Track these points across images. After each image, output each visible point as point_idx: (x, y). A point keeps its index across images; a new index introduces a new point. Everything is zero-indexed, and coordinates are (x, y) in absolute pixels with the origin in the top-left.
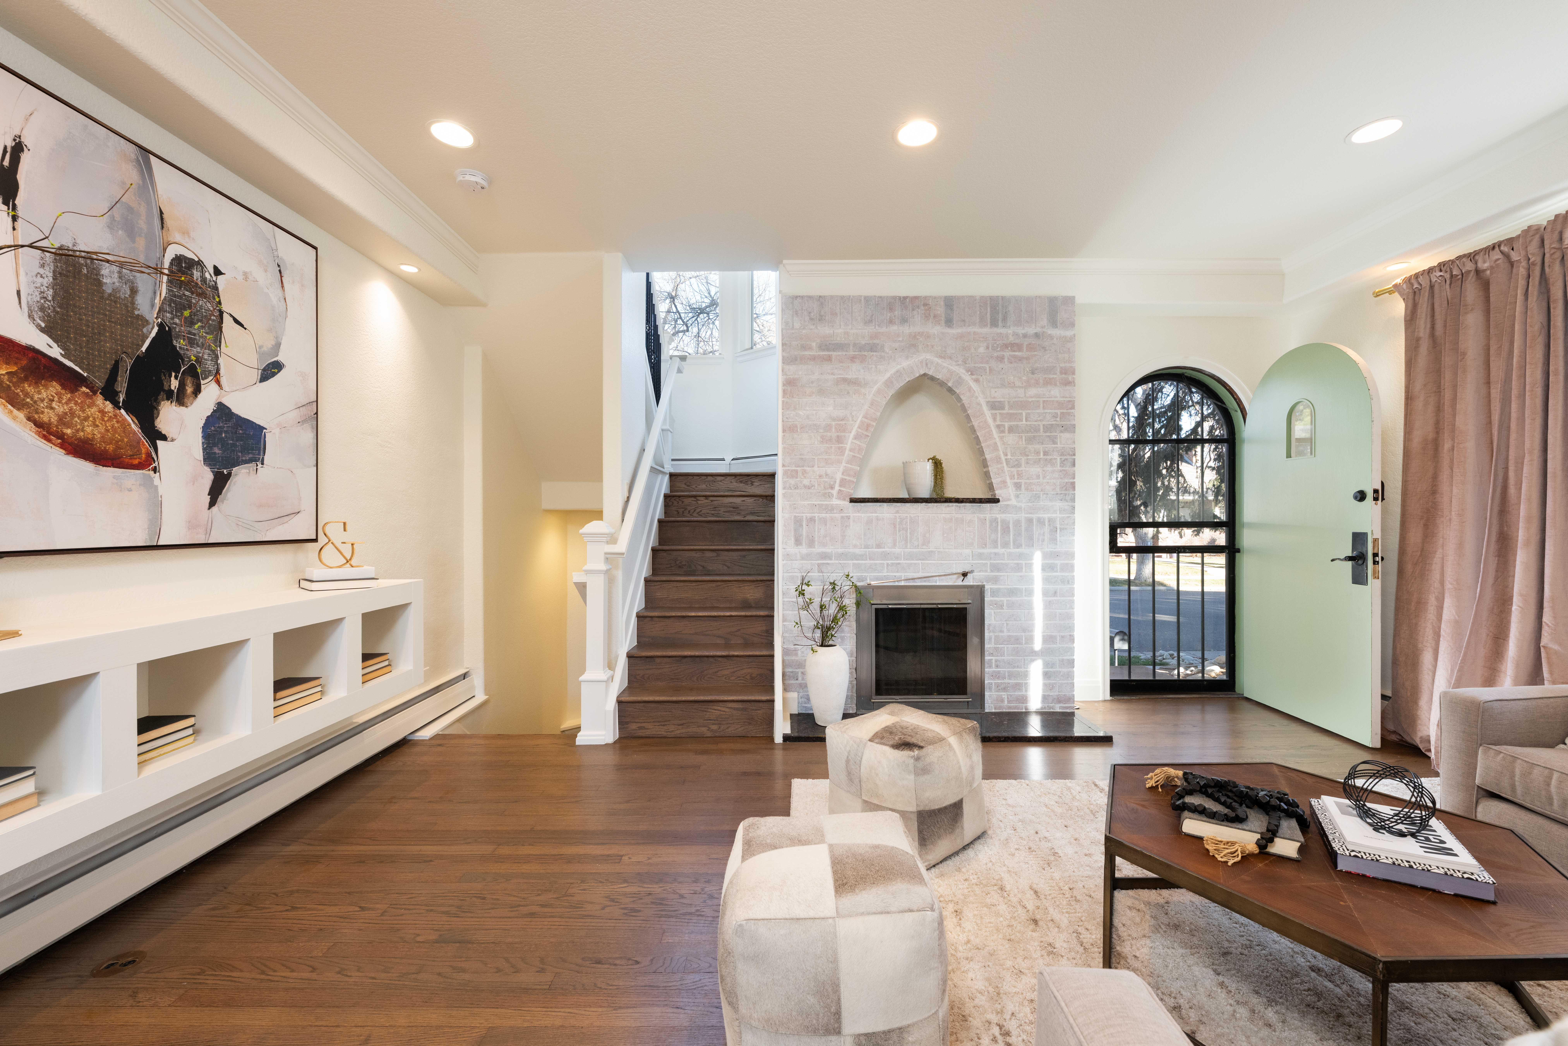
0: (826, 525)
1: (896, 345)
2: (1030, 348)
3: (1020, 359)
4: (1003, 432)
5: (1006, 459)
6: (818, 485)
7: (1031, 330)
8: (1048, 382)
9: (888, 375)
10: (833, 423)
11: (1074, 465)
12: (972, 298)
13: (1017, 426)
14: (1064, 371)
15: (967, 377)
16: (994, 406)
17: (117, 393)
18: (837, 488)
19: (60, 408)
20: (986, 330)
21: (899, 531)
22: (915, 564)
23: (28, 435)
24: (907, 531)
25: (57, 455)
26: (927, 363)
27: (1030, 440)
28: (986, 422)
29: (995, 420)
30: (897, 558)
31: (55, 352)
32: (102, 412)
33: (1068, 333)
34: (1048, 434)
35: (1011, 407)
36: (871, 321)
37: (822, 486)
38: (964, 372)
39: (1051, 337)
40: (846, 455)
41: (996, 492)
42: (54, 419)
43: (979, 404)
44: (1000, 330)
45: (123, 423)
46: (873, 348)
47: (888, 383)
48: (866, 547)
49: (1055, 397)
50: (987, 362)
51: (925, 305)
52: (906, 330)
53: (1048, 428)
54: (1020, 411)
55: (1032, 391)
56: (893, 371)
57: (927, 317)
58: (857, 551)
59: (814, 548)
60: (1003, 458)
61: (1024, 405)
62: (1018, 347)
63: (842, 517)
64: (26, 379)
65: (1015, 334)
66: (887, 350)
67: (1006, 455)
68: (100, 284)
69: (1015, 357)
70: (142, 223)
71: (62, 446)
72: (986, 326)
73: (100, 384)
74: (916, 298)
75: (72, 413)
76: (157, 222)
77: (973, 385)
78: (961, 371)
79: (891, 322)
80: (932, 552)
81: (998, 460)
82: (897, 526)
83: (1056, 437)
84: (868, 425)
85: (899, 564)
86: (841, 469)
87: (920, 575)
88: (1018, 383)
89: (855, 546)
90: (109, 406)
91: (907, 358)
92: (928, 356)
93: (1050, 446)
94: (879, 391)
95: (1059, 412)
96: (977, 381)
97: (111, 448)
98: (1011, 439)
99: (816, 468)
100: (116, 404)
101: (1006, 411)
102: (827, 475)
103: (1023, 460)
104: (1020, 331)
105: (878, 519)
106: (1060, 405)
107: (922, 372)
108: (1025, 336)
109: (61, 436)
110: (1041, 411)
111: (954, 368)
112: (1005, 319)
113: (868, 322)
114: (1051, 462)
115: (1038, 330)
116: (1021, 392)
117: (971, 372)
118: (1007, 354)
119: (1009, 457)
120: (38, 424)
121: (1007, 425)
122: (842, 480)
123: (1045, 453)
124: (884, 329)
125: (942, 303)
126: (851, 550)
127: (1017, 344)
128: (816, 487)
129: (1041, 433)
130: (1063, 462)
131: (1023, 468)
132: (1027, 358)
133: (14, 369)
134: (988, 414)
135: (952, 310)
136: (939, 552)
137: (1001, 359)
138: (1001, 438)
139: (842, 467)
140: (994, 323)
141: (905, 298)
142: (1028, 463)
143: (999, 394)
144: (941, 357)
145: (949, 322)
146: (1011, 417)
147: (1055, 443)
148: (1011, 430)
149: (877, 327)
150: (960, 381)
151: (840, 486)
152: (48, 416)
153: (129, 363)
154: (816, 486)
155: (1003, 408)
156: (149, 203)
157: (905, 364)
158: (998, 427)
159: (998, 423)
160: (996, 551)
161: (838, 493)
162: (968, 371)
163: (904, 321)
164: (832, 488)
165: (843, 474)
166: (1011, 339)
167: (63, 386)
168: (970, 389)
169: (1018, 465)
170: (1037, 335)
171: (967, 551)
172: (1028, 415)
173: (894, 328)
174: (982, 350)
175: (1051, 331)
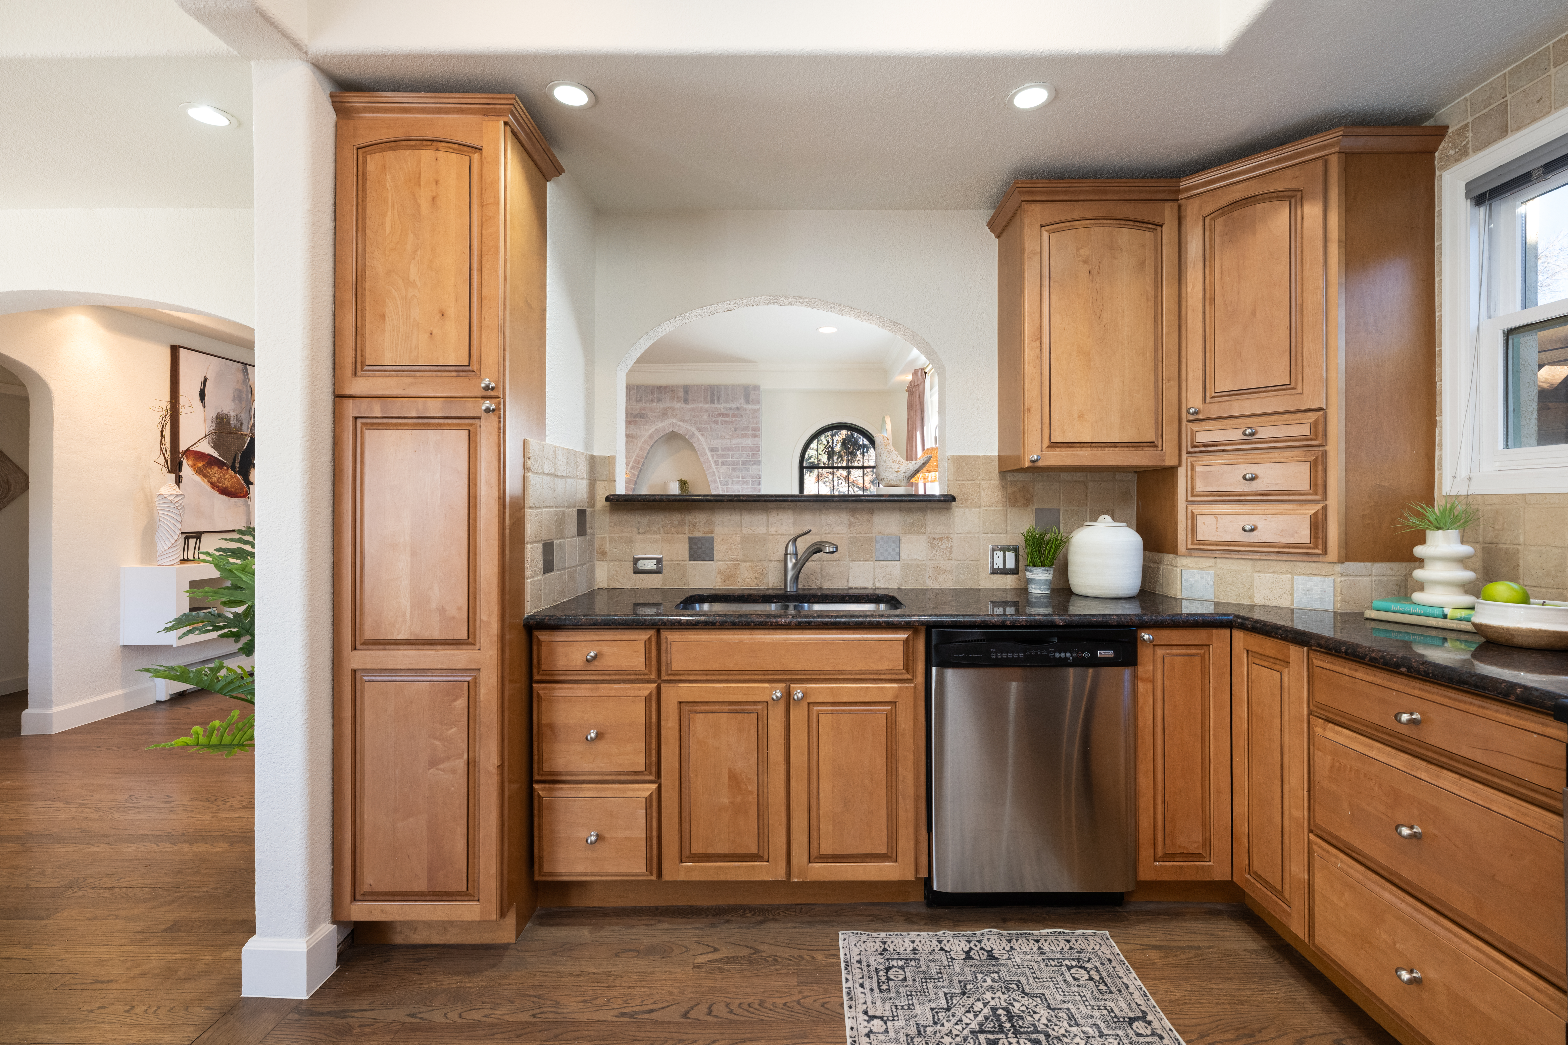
1: (655, 414)
2: (734, 416)
3: (728, 422)
4: (718, 465)
5: (720, 481)
7: (734, 406)
8: (744, 436)
9: (650, 432)
11: (760, 484)
12: (699, 386)
13: (726, 461)
14: (754, 429)
15: (697, 433)
16: (713, 450)
17: (236, 468)
19: (217, 476)
20: (708, 406)
23: (208, 487)
25: (217, 493)
26: (673, 425)
27: (734, 470)
28: (708, 459)
29: (713, 458)
31: (216, 455)
32: (231, 476)
33: (756, 407)
35: (723, 451)
36: (640, 400)
39: (746, 409)
42: (216, 481)
43: (704, 449)
44: (716, 405)
45: (238, 479)
46: (641, 416)
47: (651, 437)
49: (749, 445)
50: (709, 424)
51: (672, 391)
52: (661, 405)
53: (744, 463)
54: (728, 453)
55: (735, 441)
56: (654, 429)
57: (673, 398)
60: (718, 480)
61: (730, 449)
62: (727, 415)
64: (207, 467)
65: (725, 408)
66: (650, 417)
67: (720, 478)
68: (230, 424)
69: (725, 421)
70: (244, 395)
71: (218, 491)
72: (708, 403)
73: (230, 465)
74: (667, 387)
75: (221, 477)
76: (250, 393)
77: (700, 437)
78: (694, 429)
79: (652, 401)
81: (715, 481)
83: (749, 468)
84: (639, 461)
88: (727, 436)
90: (233, 472)
91: (662, 422)
92: (674, 421)
93: (745, 473)
94: (645, 441)
95: (751, 453)
96: (703, 435)
97: (233, 490)
98: (723, 469)
100: (235, 473)
101: (720, 452)
103: (730, 481)
104: (728, 406)
106: (752, 449)
107: (671, 430)
108: (730, 409)
109: (217, 487)
110: (740, 452)
111: (689, 428)
112: (719, 399)
113: (639, 401)
114: (746, 482)
115: (738, 405)
116: (728, 442)
117: (699, 430)
118: (720, 419)
119: (722, 479)
120: (211, 483)
121: (720, 461)
123: (743, 477)
124: (648, 405)
125: (682, 390)
127: (726, 414)
129: (741, 465)
130: (753, 482)
131: (730, 486)
132: (732, 422)
133: (204, 463)
134: (709, 454)
135: (688, 394)
137: (717, 422)
138: (717, 468)
140: (712, 402)
141: (660, 387)
143: (716, 443)
144: (682, 421)
145: (686, 401)
146: (722, 456)
147: (749, 471)
148: (723, 464)
149: (644, 404)
150: (693, 435)
152: (214, 480)
153: (240, 454)
155: (718, 451)
156: (247, 386)
157: (661, 425)
158: (715, 462)
159: (715, 460)
162: (697, 429)
163: (660, 400)
166: (723, 411)
167: (219, 468)
168: (699, 440)
169: (727, 484)
170: (738, 408)
172: (732, 455)
173: (654, 404)
174: (705, 417)
175: (746, 406)
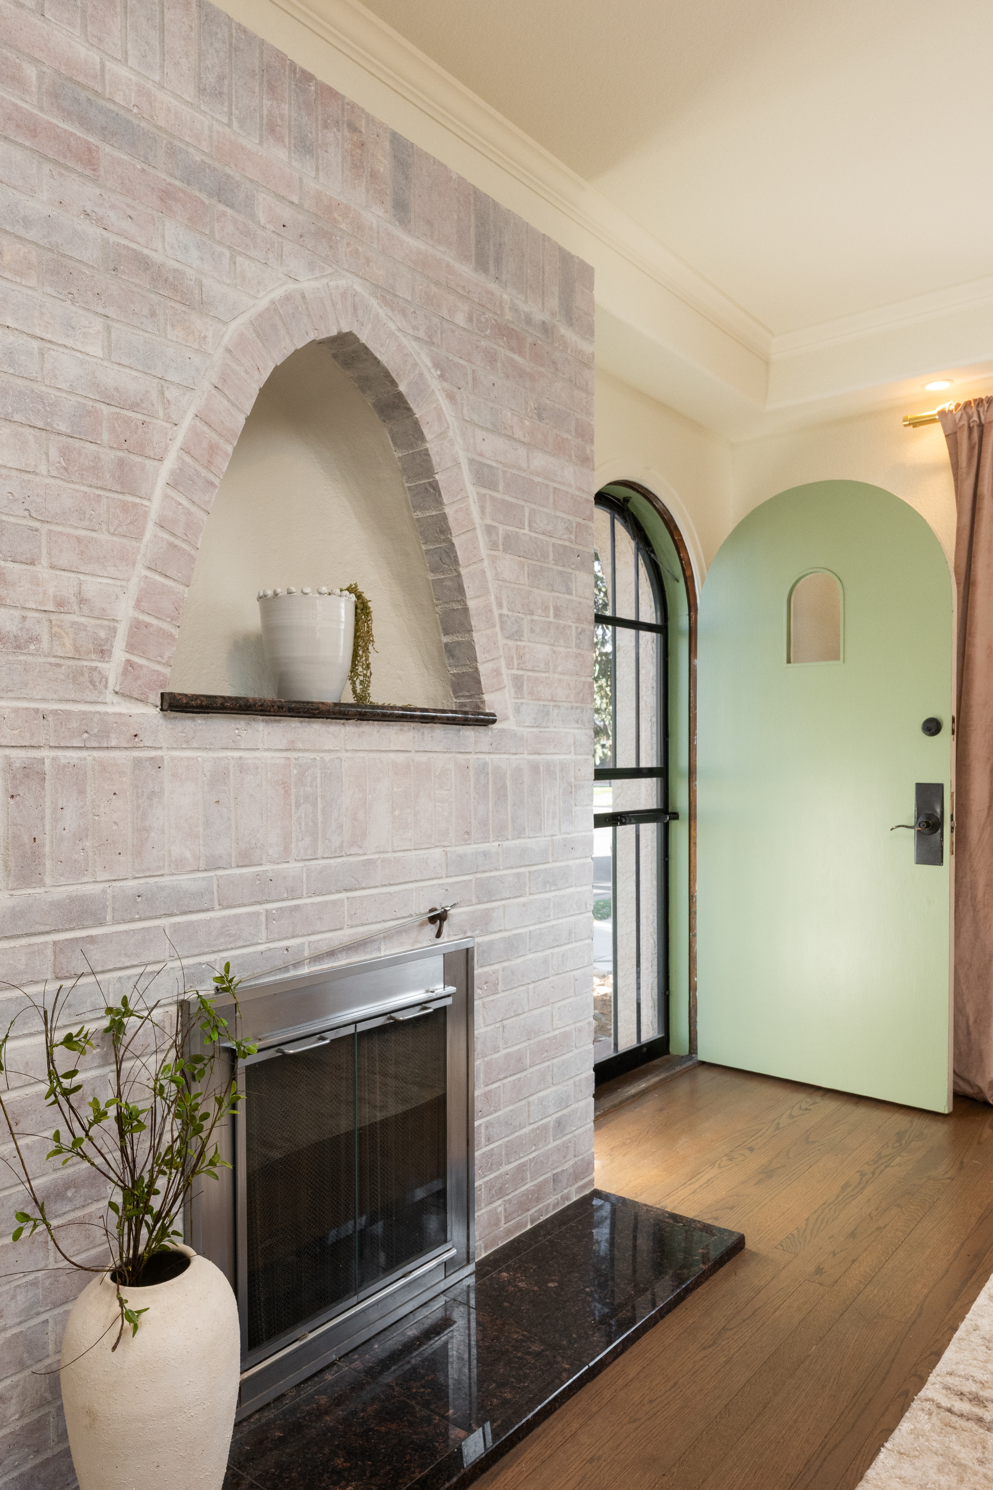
0: (82, 792)
1: (284, 213)
2: (535, 354)
3: (521, 374)
4: (495, 546)
5: (501, 615)
6: (53, 636)
7: (536, 312)
9: (264, 300)
10: (105, 410)
12: (443, 171)
13: (516, 537)
14: (581, 431)
16: (481, 475)
18: (119, 654)
20: (468, 272)
21: (298, 806)
22: (334, 903)
24: (314, 805)
27: (535, 577)
28: (466, 511)
29: (482, 511)
30: (293, 893)
33: (585, 347)
34: (560, 568)
35: (507, 488)
36: (218, 93)
37: (68, 642)
38: (430, 364)
39: (564, 343)
40: (147, 536)
41: (486, 697)
43: (454, 462)
44: (490, 284)
46: (224, 191)
48: (213, 865)
49: (570, 485)
50: (469, 358)
51: (351, 127)
52: (309, 177)
53: (560, 555)
54: (521, 503)
55: (538, 461)
56: (278, 291)
57: (354, 165)
58: (185, 881)
59: (41, 883)
60: (494, 612)
61: (526, 489)
62: (518, 342)
63: (138, 763)
65: (514, 308)
66: (260, 215)
67: (500, 605)
69: (513, 364)
72: (468, 260)
77: (444, 405)
79: (272, 128)
80: (370, 862)
82: (293, 790)
83: (570, 577)
84: (213, 449)
85: (297, 908)
86: (133, 587)
87: (345, 935)
88: (517, 432)
89: (179, 866)
91: (308, 263)
92: (359, 286)
93: (562, 596)
95: (573, 520)
98: (507, 567)
99: (42, 571)
101: (500, 494)
102: (82, 601)
103: (525, 621)
104: (521, 303)
105: (242, 768)
107: (345, 329)
108: (528, 320)
110: (550, 510)
111: (409, 345)
112: (498, 261)
113: (211, 92)
114: (564, 633)
116: (522, 455)
117: (442, 369)
118: (501, 350)
119: (505, 611)
121: (502, 529)
122: (137, 626)
124: (252, 143)
125: (387, 148)
126: (166, 880)
127: (516, 335)
128: (45, 644)
129: (551, 563)
130: (579, 637)
131: (524, 643)
132: (531, 378)
134: (470, 491)
136: (384, 860)
137: (491, 359)
138: (492, 561)
139: (135, 580)
140: (481, 262)
142: (532, 631)
143: (488, 448)
144: (384, 301)
145: (401, 209)
146: (507, 511)
147: (568, 590)
148: (507, 544)
149: (235, 125)
150: (420, 387)
151: (131, 648)
154: (45, 638)
155: (495, 486)
157: (308, 284)
158: (488, 530)
159: (489, 521)
160: (485, 847)
161: (125, 673)
162: (437, 365)
163: (303, 145)
164: (103, 652)
165: (138, 605)
166: (508, 317)
168: (438, 415)
169: (518, 635)
170: (544, 329)
171: (436, 853)
172: (531, 515)
173: (279, 154)
174: (460, 319)
175: (564, 330)
